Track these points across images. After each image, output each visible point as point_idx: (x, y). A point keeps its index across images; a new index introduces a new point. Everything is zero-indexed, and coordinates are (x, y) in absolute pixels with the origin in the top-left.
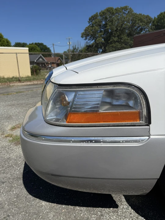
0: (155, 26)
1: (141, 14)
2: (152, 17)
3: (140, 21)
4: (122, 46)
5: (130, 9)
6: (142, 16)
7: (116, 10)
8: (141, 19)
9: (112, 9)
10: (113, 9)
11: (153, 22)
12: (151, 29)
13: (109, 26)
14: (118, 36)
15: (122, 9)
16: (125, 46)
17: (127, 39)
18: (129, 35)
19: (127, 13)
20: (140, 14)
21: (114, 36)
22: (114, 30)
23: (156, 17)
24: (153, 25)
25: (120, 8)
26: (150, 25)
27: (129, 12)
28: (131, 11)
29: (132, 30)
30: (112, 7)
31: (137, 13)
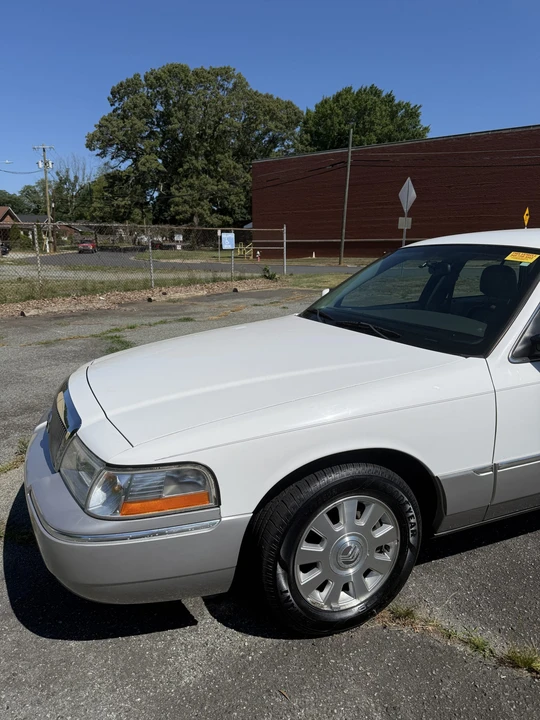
0: (311, 136)
1: (271, 97)
2: (301, 109)
3: (268, 117)
4: (220, 187)
5: (240, 77)
6: (274, 102)
7: (196, 73)
8: (270, 110)
9: (184, 70)
10: (188, 70)
11: (305, 123)
12: (301, 142)
13: (176, 121)
14: (207, 155)
15: (216, 73)
16: (227, 186)
17: (235, 168)
18: (240, 154)
19: (231, 86)
20: (267, 96)
21: (193, 154)
22: (194, 136)
23: (313, 109)
24: (306, 133)
25: (208, 69)
26: (298, 129)
27: (235, 85)
28: (240, 85)
29: (248, 140)
30: (183, 63)
31: (260, 92)
